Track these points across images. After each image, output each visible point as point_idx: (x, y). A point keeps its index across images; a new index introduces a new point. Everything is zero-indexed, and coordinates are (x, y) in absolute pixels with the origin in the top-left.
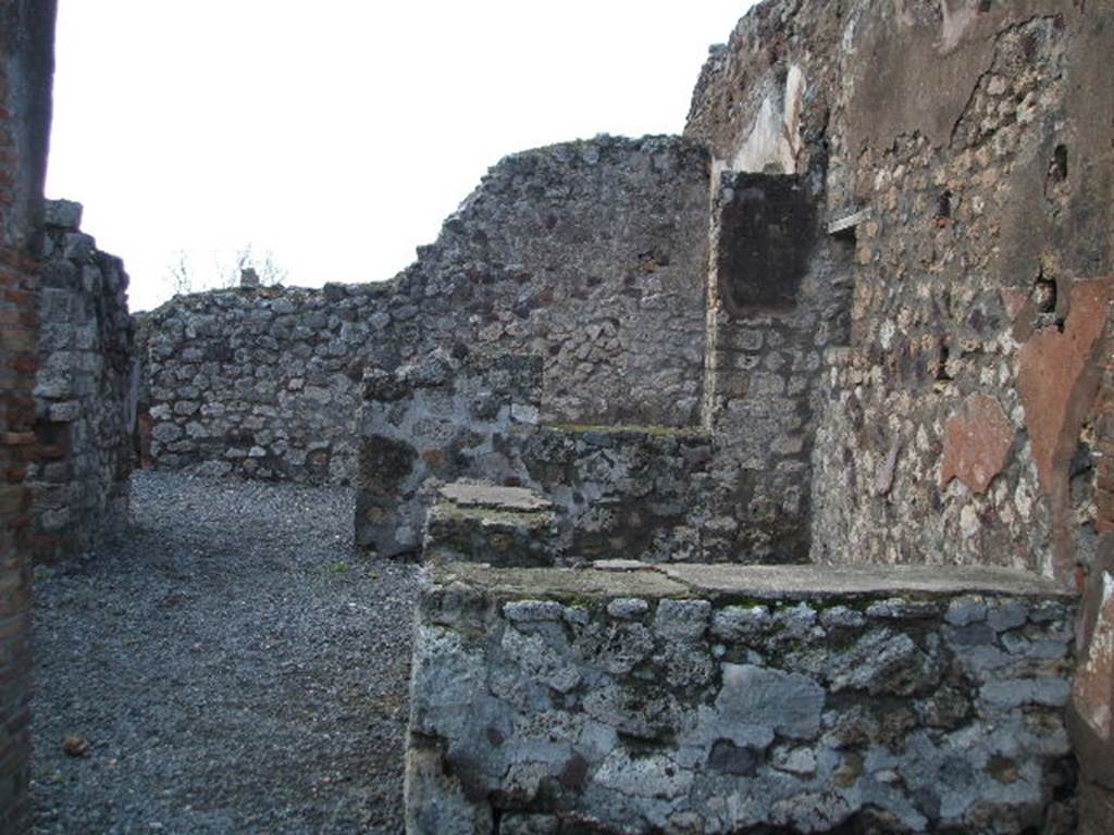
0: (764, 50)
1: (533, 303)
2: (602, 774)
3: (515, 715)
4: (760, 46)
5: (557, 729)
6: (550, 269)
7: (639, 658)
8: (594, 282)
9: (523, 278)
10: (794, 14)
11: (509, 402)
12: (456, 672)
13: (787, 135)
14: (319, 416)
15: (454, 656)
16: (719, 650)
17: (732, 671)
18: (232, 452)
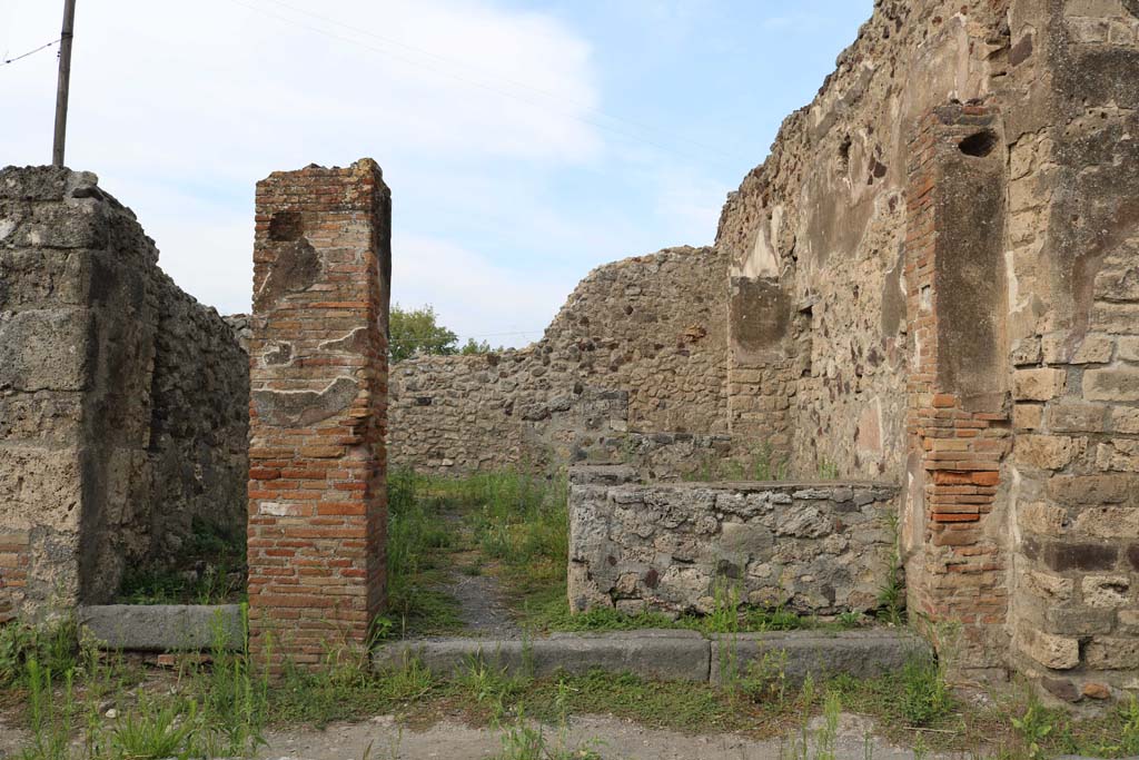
0: (760, 198)
1: (620, 361)
2: (665, 579)
3: (622, 550)
4: (758, 196)
5: (643, 556)
6: (629, 340)
7: (681, 520)
8: (658, 347)
9: (613, 346)
10: (775, 177)
11: (608, 418)
12: (593, 529)
13: (773, 252)
14: (485, 438)
15: (592, 521)
16: (720, 516)
17: (726, 526)
18: (431, 462)
